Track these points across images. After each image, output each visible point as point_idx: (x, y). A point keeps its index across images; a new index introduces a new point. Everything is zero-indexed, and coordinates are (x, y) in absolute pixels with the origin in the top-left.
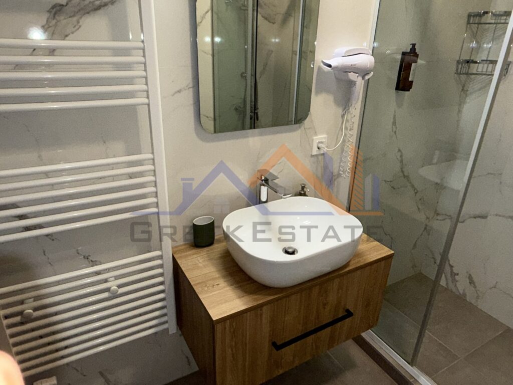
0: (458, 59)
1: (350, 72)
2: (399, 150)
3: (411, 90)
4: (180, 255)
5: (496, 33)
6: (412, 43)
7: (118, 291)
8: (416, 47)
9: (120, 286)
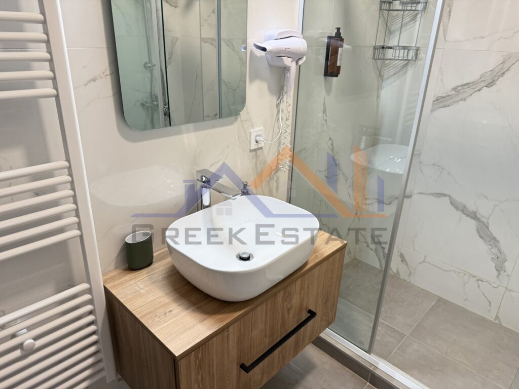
0: (374, 45)
1: (284, 57)
2: (330, 139)
3: (339, 75)
4: (113, 284)
5: (404, 19)
6: (337, 27)
7: (35, 345)
8: (341, 31)
9: (36, 338)
